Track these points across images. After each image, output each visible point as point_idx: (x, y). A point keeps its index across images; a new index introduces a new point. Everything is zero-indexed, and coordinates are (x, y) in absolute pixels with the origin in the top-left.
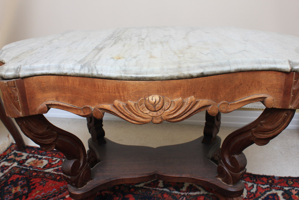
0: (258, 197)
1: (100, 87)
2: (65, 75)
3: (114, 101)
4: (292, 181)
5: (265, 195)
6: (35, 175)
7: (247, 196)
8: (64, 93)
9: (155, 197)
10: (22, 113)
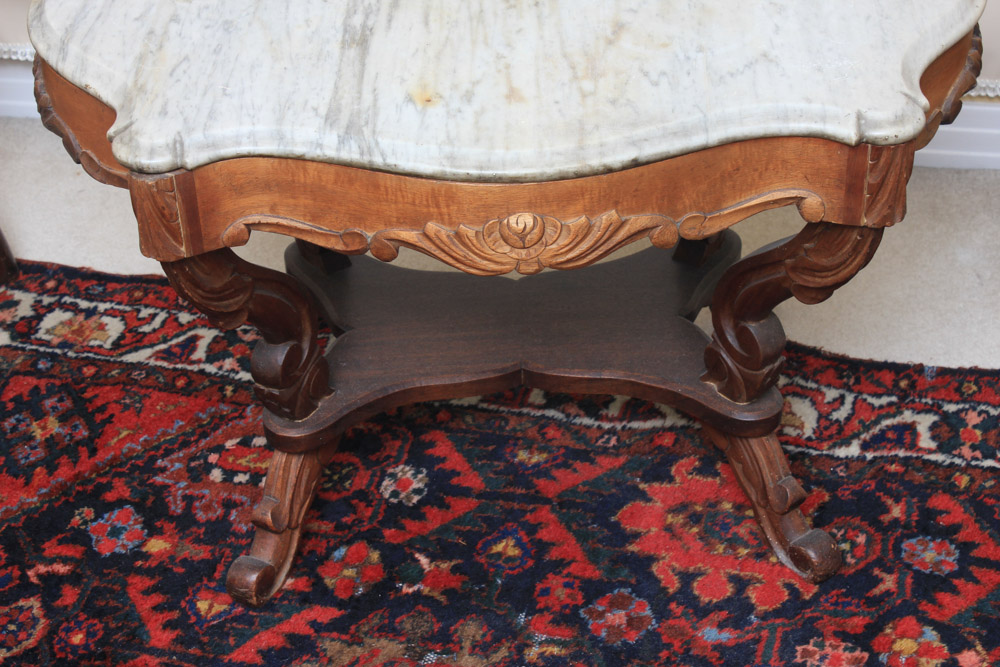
0: (851, 434)
1: (390, 192)
2: (300, 159)
3: (426, 224)
4: (976, 383)
5: (876, 430)
6: (93, 376)
7: (815, 432)
8: (294, 198)
9: (518, 439)
10: (187, 249)
